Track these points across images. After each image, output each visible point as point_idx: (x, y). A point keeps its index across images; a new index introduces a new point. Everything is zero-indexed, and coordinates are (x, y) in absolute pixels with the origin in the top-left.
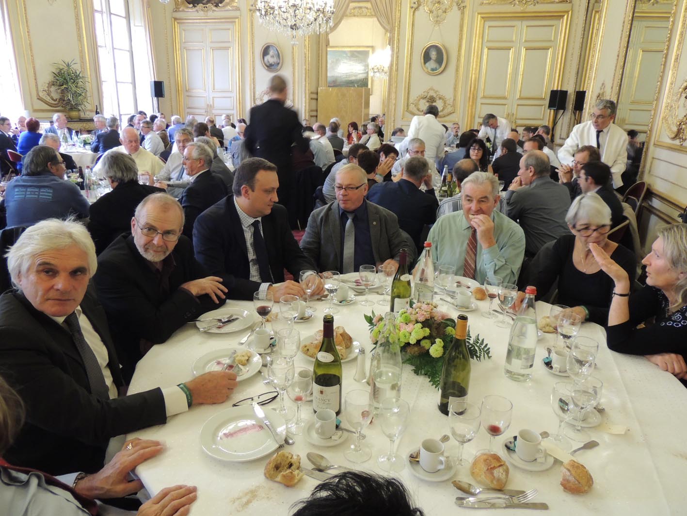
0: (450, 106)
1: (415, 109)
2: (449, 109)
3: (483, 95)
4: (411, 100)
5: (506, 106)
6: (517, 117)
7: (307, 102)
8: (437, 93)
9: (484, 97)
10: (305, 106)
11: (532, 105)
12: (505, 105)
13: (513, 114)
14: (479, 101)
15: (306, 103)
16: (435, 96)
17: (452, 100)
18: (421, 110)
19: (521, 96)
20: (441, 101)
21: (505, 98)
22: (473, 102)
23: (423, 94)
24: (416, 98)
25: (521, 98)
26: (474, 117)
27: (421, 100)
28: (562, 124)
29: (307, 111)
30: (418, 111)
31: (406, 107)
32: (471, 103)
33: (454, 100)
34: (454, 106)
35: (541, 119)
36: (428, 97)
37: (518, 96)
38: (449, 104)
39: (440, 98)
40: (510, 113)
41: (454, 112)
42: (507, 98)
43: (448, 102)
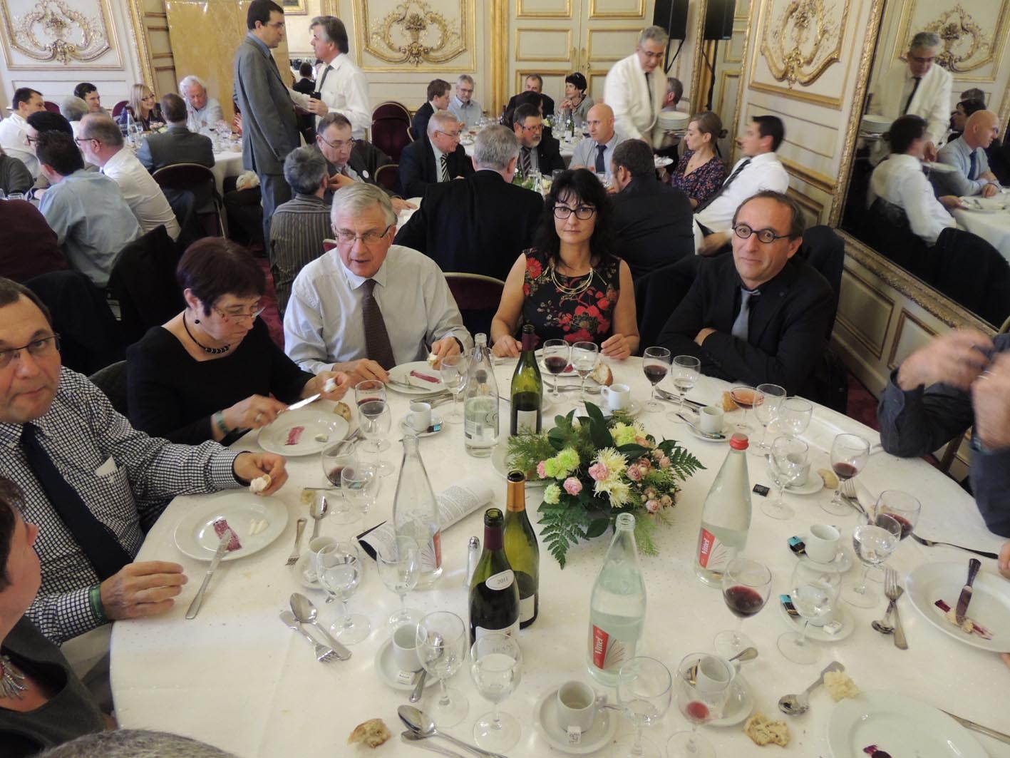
0: (454, 38)
1: (383, 45)
2: (454, 44)
3: (522, 12)
4: (373, 27)
5: (569, 32)
6: (592, 57)
7: (141, 36)
8: (427, 9)
9: (524, 16)
10: (138, 47)
11: (619, 31)
12: (566, 31)
13: (584, 50)
14: (515, 24)
15: (137, 39)
16: (422, 15)
17: (459, 22)
18: (396, 46)
19: (597, 11)
20: (436, 25)
21: (565, 17)
22: (502, 27)
23: (397, 12)
24: (381, 21)
25: (597, 17)
26: (508, 60)
27: (395, 25)
28: (678, 68)
29: (144, 58)
30: (390, 50)
31: (363, 41)
32: (498, 30)
33: (464, 22)
34: (463, 36)
36: (408, 17)
37: (590, 13)
38: (453, 33)
39: (433, 20)
40: (577, 48)
41: (465, 50)
42: (569, 16)
43: (450, 28)
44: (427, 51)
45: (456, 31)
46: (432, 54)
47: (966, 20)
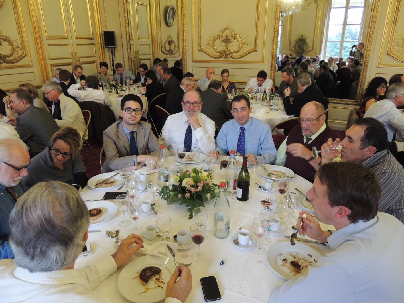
0: (18, 49)
2: (19, 53)
3: (47, 36)
5: (69, 45)
9: (49, 38)
11: (86, 45)
13: (75, 54)
14: (46, 42)
17: (19, 42)
19: (77, 37)
20: (6, 43)
21: (66, 39)
22: (41, 43)
25: (78, 39)
26: (46, 60)
33: (22, 41)
34: (23, 48)
35: (94, 56)
37: (75, 37)
38: (18, 47)
39: (5, 40)
40: (73, 53)
41: (26, 56)
42: (67, 38)
43: (15, 44)
44: (5, 57)
45: (18, 46)
46: (7, 58)
47: (172, 39)
